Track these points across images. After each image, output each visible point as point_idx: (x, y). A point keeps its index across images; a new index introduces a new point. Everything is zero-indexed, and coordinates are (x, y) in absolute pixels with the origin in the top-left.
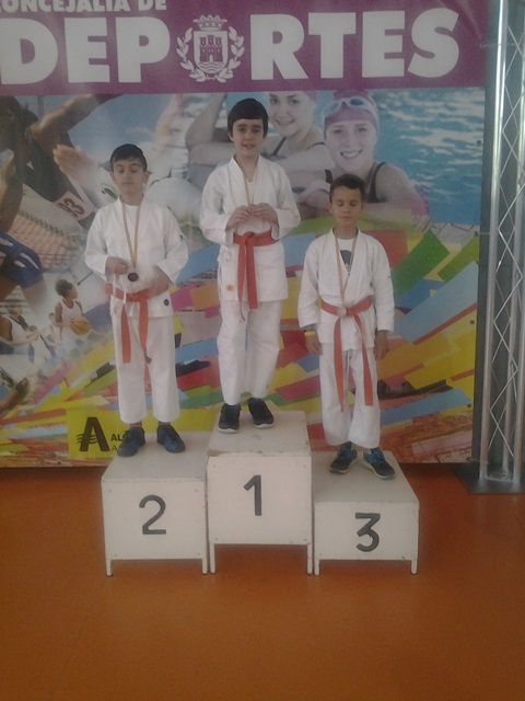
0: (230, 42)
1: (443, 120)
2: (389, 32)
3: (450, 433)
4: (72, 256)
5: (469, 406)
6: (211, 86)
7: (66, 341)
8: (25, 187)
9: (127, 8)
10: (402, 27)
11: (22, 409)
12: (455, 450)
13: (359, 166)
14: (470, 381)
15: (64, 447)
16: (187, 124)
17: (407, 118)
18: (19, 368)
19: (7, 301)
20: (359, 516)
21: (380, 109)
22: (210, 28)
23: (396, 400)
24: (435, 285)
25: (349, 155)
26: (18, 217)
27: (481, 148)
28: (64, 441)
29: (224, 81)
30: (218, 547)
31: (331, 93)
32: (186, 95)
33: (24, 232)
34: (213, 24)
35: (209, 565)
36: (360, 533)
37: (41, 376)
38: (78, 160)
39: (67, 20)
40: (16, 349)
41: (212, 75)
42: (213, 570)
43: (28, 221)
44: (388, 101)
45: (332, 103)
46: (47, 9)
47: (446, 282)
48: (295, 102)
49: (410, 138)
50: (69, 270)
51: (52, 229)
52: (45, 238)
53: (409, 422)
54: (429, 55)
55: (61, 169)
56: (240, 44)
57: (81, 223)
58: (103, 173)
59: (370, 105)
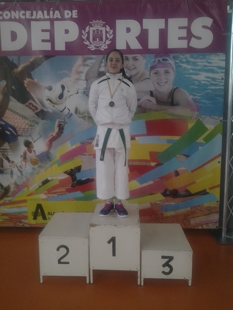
0: (107, 32)
1: (206, 68)
2: (180, 28)
3: (208, 214)
4: (32, 129)
5: (218, 202)
6: (97, 52)
7: (28, 168)
8: (11, 97)
9: (60, 17)
10: (186, 24)
11: (7, 199)
12: (210, 223)
13: (166, 89)
14: (218, 190)
15: (26, 218)
16: (86, 69)
17: (189, 67)
18: (6, 180)
20: (163, 257)
21: (176, 63)
22: (97, 26)
23: (183, 198)
24: (201, 145)
25: (161, 84)
26: (7, 111)
27: (224, 81)
28: (25, 214)
29: (103, 50)
30: (94, 271)
31: (153, 56)
32: (86, 56)
33: (10, 118)
34: (99, 24)
35: (90, 280)
36: (164, 266)
37: (16, 184)
38: (35, 85)
39: (32, 22)
40: (5, 171)
41: (98, 47)
42: (92, 282)
43: (12, 113)
44: (180, 59)
45: (153, 60)
46: (23, 17)
47: (207, 143)
48: (136, 59)
50: (30, 135)
51: (23, 117)
52: (19, 121)
53: (189, 209)
54: (199, 38)
55: (27, 89)
56: (111, 33)
57: (36, 114)
58: (47, 91)
59: (171, 61)
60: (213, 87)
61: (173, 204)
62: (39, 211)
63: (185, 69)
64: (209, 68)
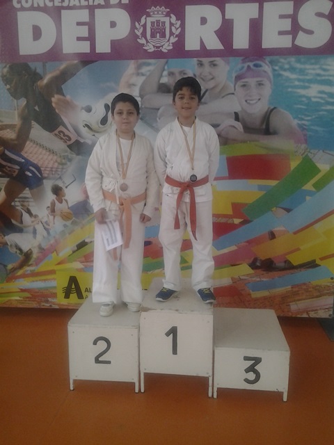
0: (171, 24)
1: (319, 78)
2: (282, 17)
3: (317, 297)
4: (62, 169)
5: (332, 279)
6: (158, 54)
7: (58, 225)
8: (33, 123)
9: (103, 3)
10: (290, 11)
11: (28, 269)
12: (321, 309)
13: (258, 109)
15: (54, 295)
17: (293, 76)
19: (21, 198)
20: (246, 358)
21: (274, 70)
22: (158, 15)
23: (279, 272)
24: (310, 193)
25: (251, 102)
26: (28, 143)
28: (54, 291)
29: (166, 51)
30: (146, 375)
31: (239, 59)
33: (31, 152)
34: (160, 13)
35: (140, 386)
36: (247, 371)
37: (40, 247)
38: (68, 105)
39: (63, 12)
40: (25, 229)
41: (159, 47)
42: (142, 391)
43: (35, 146)
44: (280, 64)
45: (240, 66)
46: (50, 4)
47: (318, 191)
48: (215, 65)
49: (295, 90)
50: (60, 178)
51: (50, 151)
52: (45, 157)
53: (289, 288)
54: (310, 32)
55: (57, 111)
56: (178, 25)
57: (69, 147)
58: (84, 113)
59: (267, 67)
60: (329, 107)
61: (265, 280)
62: (73, 286)
63: (288, 79)
64: (323, 78)
